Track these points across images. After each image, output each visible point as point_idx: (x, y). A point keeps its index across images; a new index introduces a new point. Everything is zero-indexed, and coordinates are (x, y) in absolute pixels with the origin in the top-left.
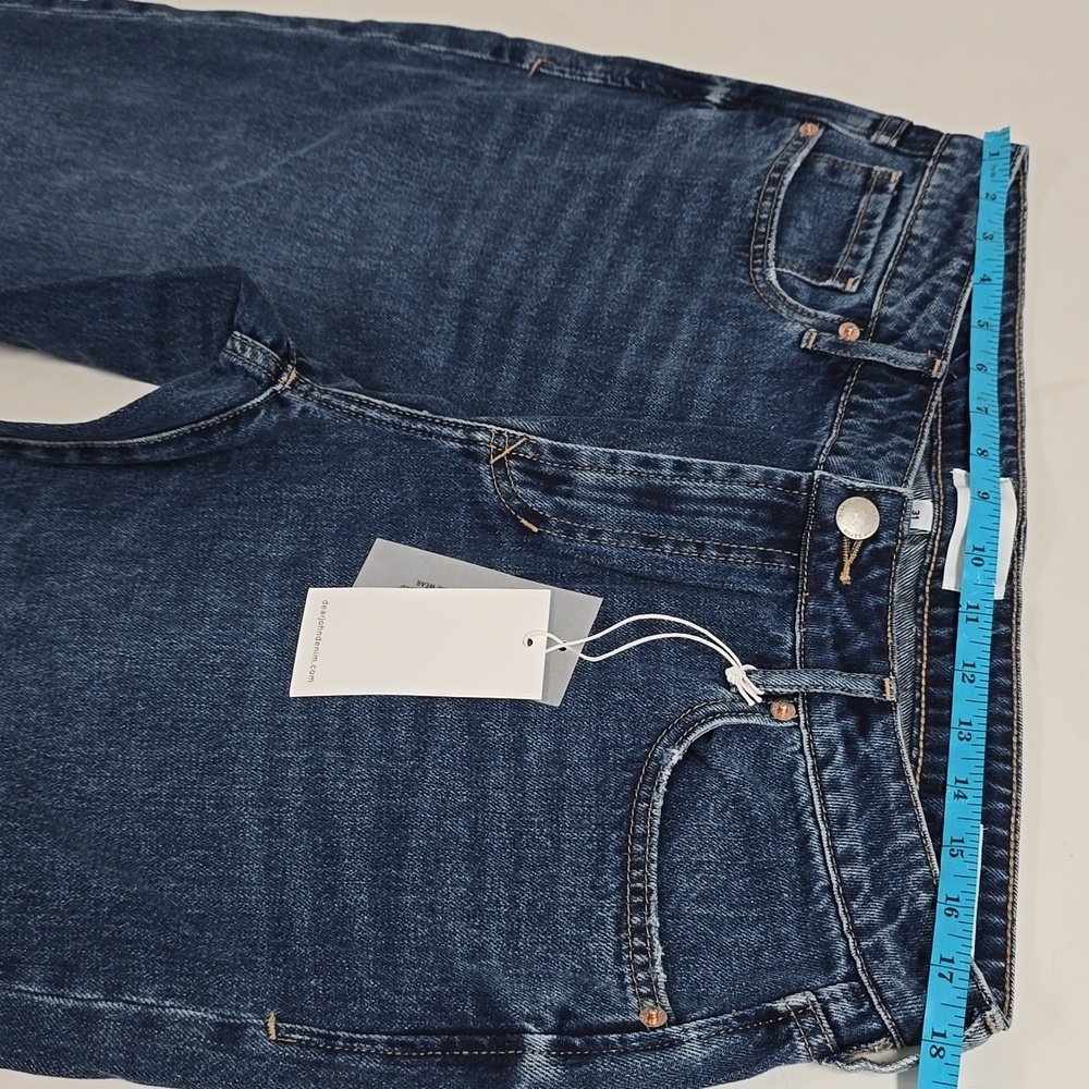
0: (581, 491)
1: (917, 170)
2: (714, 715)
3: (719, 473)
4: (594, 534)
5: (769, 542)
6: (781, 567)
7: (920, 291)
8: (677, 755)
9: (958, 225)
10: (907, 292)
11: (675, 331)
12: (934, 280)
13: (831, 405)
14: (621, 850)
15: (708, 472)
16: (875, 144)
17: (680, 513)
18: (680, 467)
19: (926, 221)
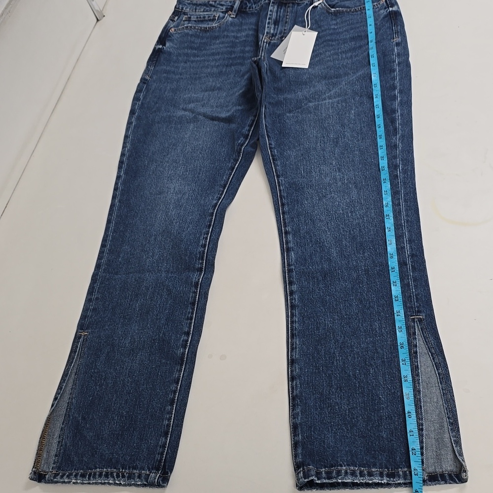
0: (275, 32)
1: (185, 14)
2: (325, 5)
3: (271, 13)
4: (285, 30)
5: (285, 7)
6: (291, 5)
7: (218, 6)
8: (333, 9)
9: (200, 5)
10: (219, 8)
11: (232, 36)
12: (216, 5)
13: (249, 12)
14: (353, 12)
15: (270, 15)
16: (177, 20)
17: (279, 19)
18: (269, 19)
19: (200, 9)
